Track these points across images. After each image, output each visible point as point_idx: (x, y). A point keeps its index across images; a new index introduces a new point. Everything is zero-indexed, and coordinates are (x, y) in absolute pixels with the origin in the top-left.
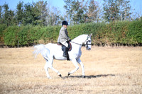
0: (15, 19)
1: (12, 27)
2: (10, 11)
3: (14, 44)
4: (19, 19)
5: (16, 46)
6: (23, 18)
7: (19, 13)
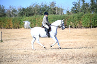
0: (89, 9)
1: (88, 14)
2: (86, 4)
3: (89, 25)
4: (92, 9)
5: (90, 27)
6: (95, 8)
7: (92, 5)
